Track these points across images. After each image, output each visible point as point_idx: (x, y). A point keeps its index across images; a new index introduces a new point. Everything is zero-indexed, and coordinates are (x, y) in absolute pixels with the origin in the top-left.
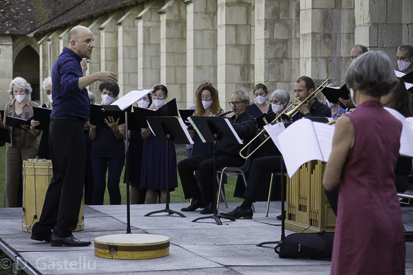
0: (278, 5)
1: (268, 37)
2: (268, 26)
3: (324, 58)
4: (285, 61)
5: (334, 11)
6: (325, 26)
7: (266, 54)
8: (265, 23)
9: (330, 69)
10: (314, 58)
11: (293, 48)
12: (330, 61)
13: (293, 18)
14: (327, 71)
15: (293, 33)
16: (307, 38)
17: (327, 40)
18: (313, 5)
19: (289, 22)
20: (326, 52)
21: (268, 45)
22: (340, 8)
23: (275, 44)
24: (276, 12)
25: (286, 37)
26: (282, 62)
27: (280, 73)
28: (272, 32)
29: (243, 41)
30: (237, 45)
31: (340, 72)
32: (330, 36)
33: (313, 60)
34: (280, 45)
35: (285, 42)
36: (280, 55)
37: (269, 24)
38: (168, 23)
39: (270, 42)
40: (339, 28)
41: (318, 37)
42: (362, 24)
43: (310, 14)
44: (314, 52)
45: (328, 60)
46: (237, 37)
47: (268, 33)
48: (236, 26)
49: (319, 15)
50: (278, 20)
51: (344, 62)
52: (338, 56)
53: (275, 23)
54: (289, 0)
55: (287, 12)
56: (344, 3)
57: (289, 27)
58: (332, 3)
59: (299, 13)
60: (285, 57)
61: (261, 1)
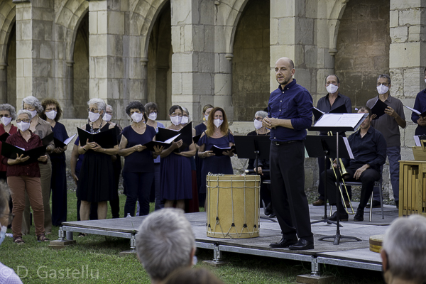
0: (43, 27)
1: (35, 57)
2: (35, 46)
3: (117, 79)
4: (49, 79)
5: (124, 37)
6: (117, 50)
7: (34, 73)
8: (33, 44)
9: (121, 89)
10: (109, 79)
11: (56, 68)
12: (122, 82)
13: (56, 40)
14: (119, 91)
15: (56, 54)
16: (101, 60)
17: (119, 63)
18: (108, 30)
19: (52, 43)
20: (118, 74)
21: (36, 64)
22: (128, 35)
23: (41, 63)
24: (41, 33)
25: (50, 58)
26: (47, 81)
27: (45, 91)
28: (38, 52)
31: (129, 92)
32: (121, 60)
33: (108, 81)
34: (45, 65)
35: (49, 62)
36: (45, 73)
37: (36, 45)
39: (37, 61)
40: (127, 53)
41: (112, 60)
42: (182, 51)
43: (105, 38)
44: (109, 74)
45: (120, 81)
47: (35, 53)
49: (112, 40)
50: (43, 41)
51: (132, 83)
52: (127, 77)
53: (41, 44)
54: (51, 23)
55: (50, 34)
56: (132, 31)
57: (52, 48)
58: (122, 30)
59: (61, 36)
60: (50, 76)
61: (25, 22)
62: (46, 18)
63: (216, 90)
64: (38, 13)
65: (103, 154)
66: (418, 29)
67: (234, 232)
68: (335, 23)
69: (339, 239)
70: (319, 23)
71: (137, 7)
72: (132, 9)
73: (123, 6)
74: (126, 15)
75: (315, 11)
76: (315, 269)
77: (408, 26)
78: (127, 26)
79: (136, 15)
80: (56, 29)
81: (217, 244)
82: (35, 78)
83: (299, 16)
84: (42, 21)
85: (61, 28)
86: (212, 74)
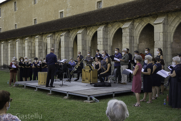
16: (49, 49)
24: (40, 44)
27: (41, 55)
28: (39, 47)
29: (31, 49)
30: (30, 50)
35: (42, 49)
36: (41, 52)
37: (39, 46)
38: (10, 45)
39: (39, 49)
42: (63, 47)
43: (50, 45)
46: (30, 48)
48: (29, 46)
49: (51, 45)
50: (40, 45)
54: (42, 42)
55: (42, 44)
56: (56, 43)
57: (42, 47)
58: (54, 43)
59: (44, 44)
60: (42, 52)
61: (37, 42)
62: (41, 41)
63: (70, 55)
64: (39, 40)
65: (28, 68)
66: (102, 42)
67: (42, 84)
68: (90, 41)
69: (62, 85)
70: (87, 41)
71: (56, 38)
72: (56, 39)
73: (54, 38)
74: (54, 40)
75: (86, 39)
76: (51, 92)
77: (101, 41)
78: (54, 42)
79: (56, 40)
80: (43, 43)
81: (37, 86)
82: (39, 53)
83: (82, 40)
84: (40, 41)
85: (44, 43)
86: (69, 51)
